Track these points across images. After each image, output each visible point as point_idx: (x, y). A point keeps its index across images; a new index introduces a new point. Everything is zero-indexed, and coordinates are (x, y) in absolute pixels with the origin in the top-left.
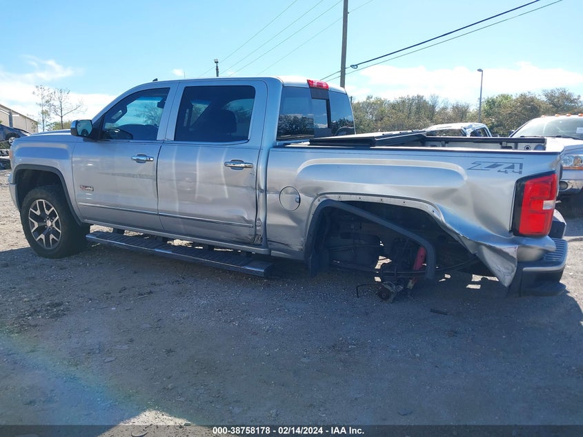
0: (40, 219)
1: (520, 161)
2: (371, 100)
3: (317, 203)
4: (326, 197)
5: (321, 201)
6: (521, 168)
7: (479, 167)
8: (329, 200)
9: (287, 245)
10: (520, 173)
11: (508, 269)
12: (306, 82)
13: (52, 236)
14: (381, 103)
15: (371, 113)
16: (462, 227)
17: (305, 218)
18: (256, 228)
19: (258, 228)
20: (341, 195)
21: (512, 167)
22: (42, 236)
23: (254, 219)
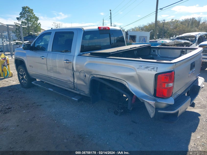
0: (22, 75)
1: (157, 66)
2: (173, 20)
3: (91, 77)
4: (93, 75)
5: (92, 76)
6: (157, 69)
7: (141, 68)
8: (94, 77)
9: (84, 91)
10: (157, 71)
11: (152, 111)
12: (98, 28)
13: (25, 81)
14: (177, 21)
15: (173, 26)
16: (136, 92)
17: (87, 82)
18: (74, 84)
19: (75, 85)
20: (97, 75)
21: (153, 69)
22: (23, 81)
23: (73, 82)
